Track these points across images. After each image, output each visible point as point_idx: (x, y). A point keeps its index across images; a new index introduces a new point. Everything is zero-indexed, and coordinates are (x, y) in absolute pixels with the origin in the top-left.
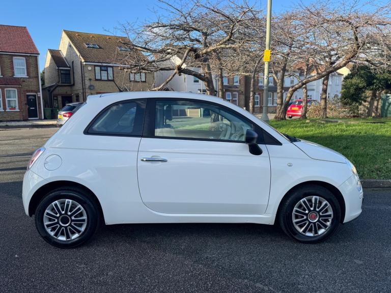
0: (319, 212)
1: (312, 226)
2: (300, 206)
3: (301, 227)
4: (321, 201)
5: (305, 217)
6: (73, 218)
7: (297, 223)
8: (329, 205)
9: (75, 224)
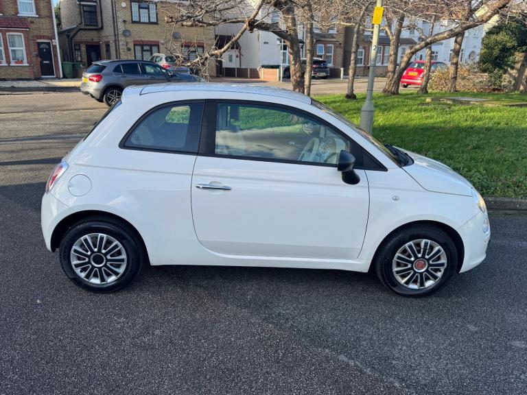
0: (428, 260)
1: (417, 277)
2: (404, 251)
3: (403, 277)
4: (433, 245)
5: (409, 266)
6: (109, 257)
7: (398, 272)
8: (442, 250)
9: (111, 265)
